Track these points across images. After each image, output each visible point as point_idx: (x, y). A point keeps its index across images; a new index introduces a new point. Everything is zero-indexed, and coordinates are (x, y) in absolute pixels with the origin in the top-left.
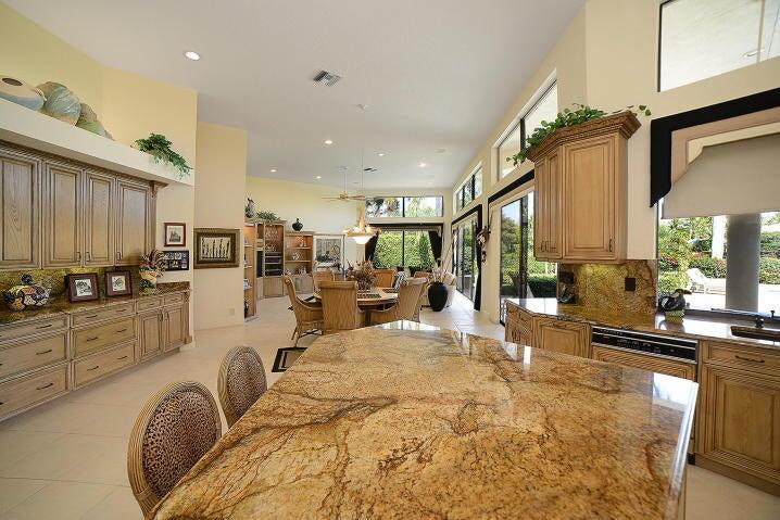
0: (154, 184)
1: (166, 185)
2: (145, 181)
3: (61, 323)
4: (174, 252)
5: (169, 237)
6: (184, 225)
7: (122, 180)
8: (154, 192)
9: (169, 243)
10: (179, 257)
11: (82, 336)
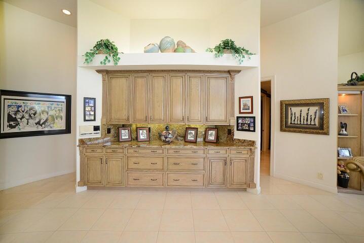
0: (231, 73)
1: (239, 71)
2: (225, 72)
3: (161, 151)
4: (245, 117)
5: (242, 107)
6: (252, 98)
7: (209, 75)
8: (232, 78)
9: (242, 111)
10: (248, 121)
11: (172, 161)
